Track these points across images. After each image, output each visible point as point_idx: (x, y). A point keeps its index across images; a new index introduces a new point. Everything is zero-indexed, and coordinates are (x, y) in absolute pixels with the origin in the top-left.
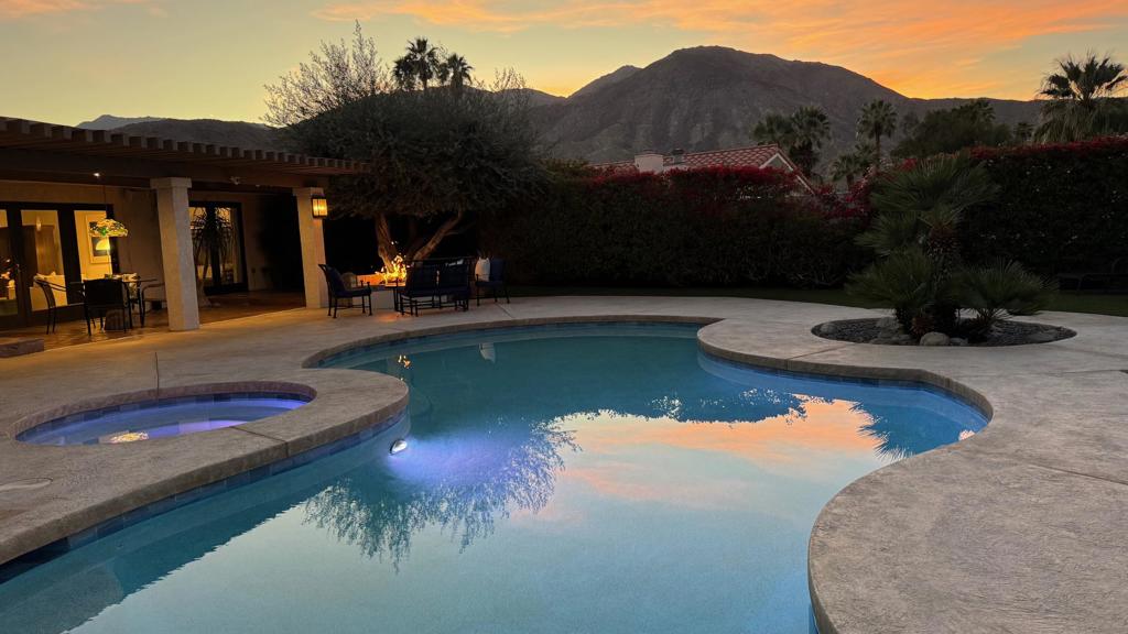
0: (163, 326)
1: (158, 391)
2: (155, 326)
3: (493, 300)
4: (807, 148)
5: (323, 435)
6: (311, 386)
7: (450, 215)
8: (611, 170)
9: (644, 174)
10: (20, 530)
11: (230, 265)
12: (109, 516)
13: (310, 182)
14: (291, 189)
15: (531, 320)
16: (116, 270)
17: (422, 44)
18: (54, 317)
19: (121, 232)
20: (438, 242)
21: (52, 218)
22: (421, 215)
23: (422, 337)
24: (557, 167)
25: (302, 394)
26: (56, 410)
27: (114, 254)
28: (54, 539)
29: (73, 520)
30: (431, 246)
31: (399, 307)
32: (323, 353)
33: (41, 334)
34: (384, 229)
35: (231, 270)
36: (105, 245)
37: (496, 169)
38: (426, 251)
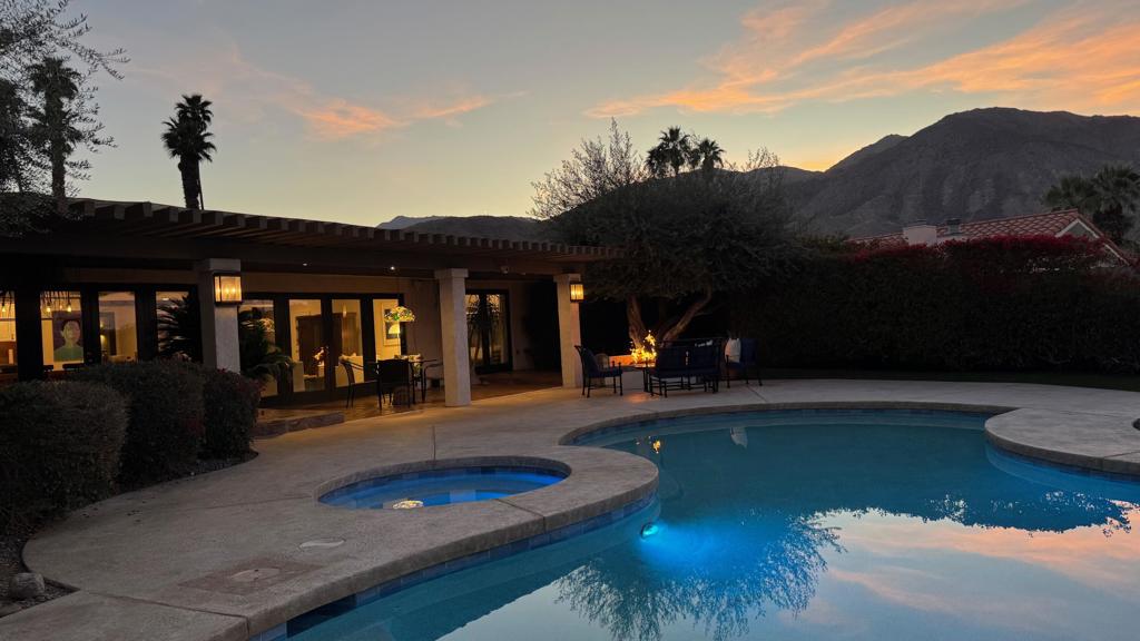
0: (440, 401)
1: (434, 463)
2: (434, 402)
3: (745, 382)
4: (1115, 212)
5: (577, 512)
6: (567, 463)
7: (700, 295)
8: (875, 244)
9: (913, 246)
10: (318, 584)
11: (498, 347)
12: (390, 577)
13: (569, 268)
14: (552, 276)
15: (785, 404)
16: (404, 351)
17: (674, 133)
18: (354, 392)
19: (410, 318)
20: (686, 323)
21: (355, 306)
22: (671, 298)
23: (672, 418)
24: (814, 243)
25: (557, 471)
26: (351, 476)
27: (403, 337)
28: (345, 595)
29: (360, 578)
30: (680, 327)
31: (648, 388)
32: (577, 431)
33: (341, 407)
34: (634, 312)
35: (499, 352)
36: (396, 330)
37: (747, 248)
38: (675, 332)
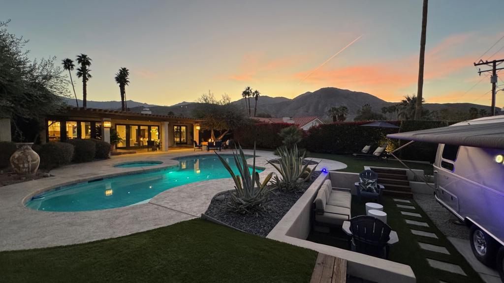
6: (164, 162)
13: (196, 122)
14: (192, 124)
17: (249, 88)
21: (146, 128)
30: (222, 137)
34: (212, 133)
36: (157, 133)
